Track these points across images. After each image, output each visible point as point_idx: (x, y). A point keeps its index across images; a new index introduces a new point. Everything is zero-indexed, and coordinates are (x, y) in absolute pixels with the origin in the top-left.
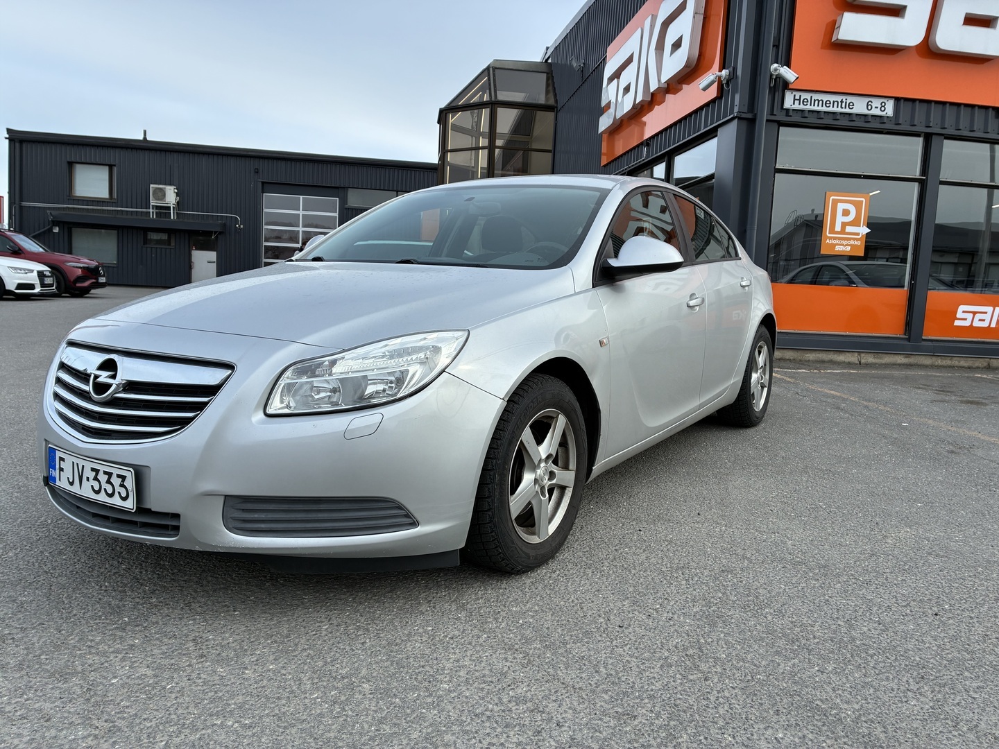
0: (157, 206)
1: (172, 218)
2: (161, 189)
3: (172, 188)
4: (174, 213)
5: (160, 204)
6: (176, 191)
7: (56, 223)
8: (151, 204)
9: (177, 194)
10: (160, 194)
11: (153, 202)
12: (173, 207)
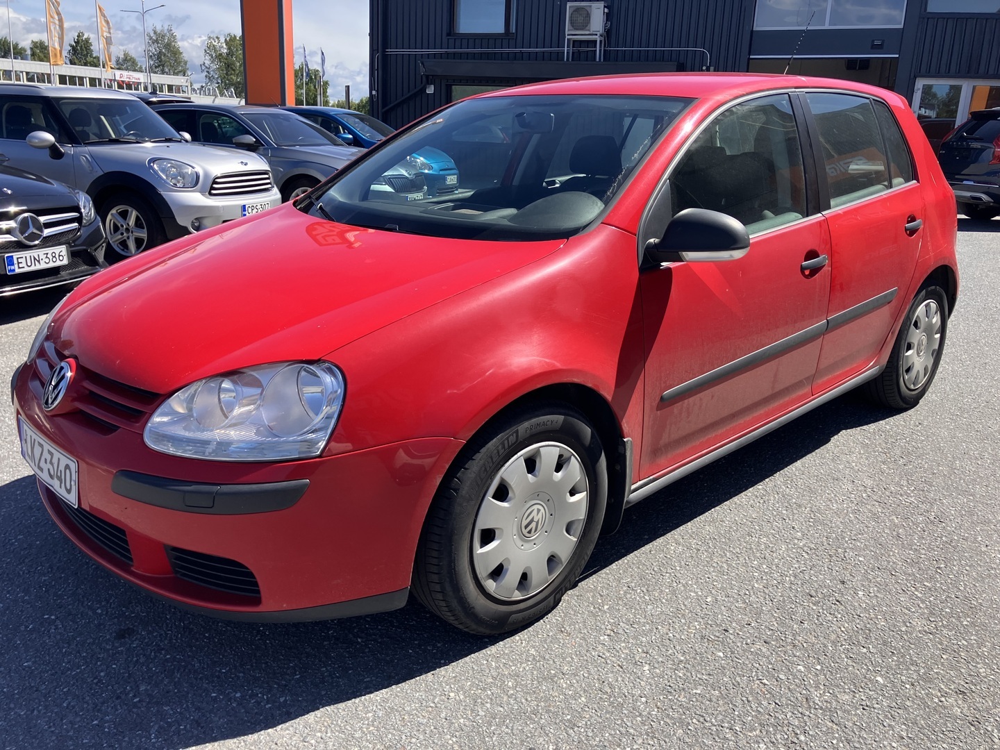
0: (574, 41)
1: (598, 60)
2: (582, 8)
3: (602, 4)
4: (600, 50)
5: (582, 36)
6: (606, 10)
7: (429, 79)
8: (567, 37)
9: (609, 17)
10: (580, 19)
11: (570, 33)
12: (601, 41)
